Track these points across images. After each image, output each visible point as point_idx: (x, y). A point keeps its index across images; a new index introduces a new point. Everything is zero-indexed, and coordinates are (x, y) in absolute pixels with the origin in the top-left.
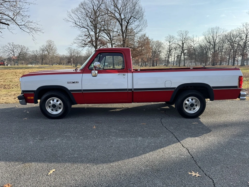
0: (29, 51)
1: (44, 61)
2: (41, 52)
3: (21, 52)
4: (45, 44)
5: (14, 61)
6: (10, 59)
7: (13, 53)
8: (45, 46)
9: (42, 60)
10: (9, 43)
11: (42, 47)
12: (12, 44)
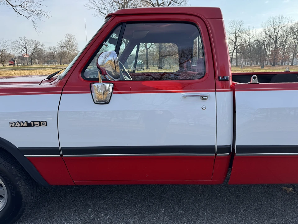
0: (44, 47)
1: (63, 60)
2: (60, 49)
3: (34, 49)
5: (27, 60)
7: (25, 50)
8: (64, 41)
10: (20, 38)
11: (60, 43)
12: (23, 38)
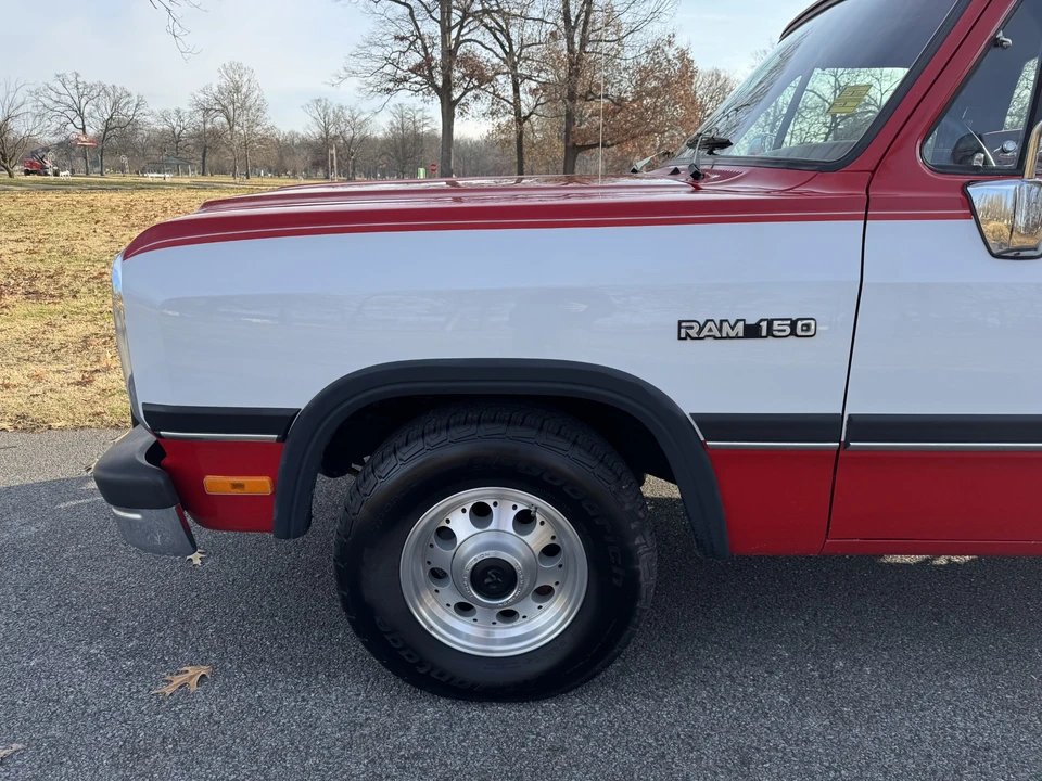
0: (146, 112)
1: (212, 160)
2: (199, 118)
3: (111, 118)
4: (216, 82)
5: (85, 158)
6: (66, 149)
7: (78, 121)
8: (215, 89)
9: (204, 156)
10: (58, 76)
11: (202, 96)
12: (72, 78)
